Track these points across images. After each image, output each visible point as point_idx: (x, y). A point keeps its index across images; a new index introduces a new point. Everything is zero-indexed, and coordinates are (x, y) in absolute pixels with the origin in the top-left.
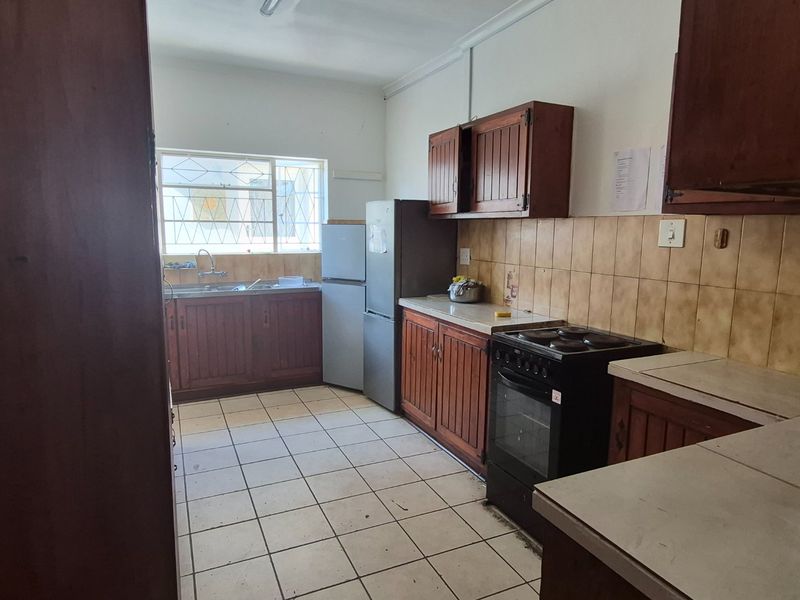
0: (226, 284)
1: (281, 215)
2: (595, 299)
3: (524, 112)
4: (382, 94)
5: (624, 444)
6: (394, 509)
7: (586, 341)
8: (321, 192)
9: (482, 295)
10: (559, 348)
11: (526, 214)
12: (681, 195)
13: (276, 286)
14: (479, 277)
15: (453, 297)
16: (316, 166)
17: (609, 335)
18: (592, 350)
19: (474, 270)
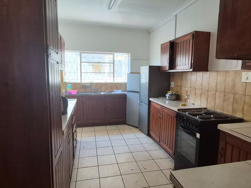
0: (98, 92)
1: (116, 71)
2: (217, 100)
3: (191, 35)
4: (148, 32)
5: (224, 155)
6: (141, 168)
7: (212, 116)
8: (128, 64)
9: (177, 98)
10: (200, 118)
11: (191, 70)
12: (249, 62)
13: (113, 93)
14: (177, 92)
15: (167, 98)
16: (127, 55)
17: (222, 114)
18: (213, 119)
19: (175, 89)
